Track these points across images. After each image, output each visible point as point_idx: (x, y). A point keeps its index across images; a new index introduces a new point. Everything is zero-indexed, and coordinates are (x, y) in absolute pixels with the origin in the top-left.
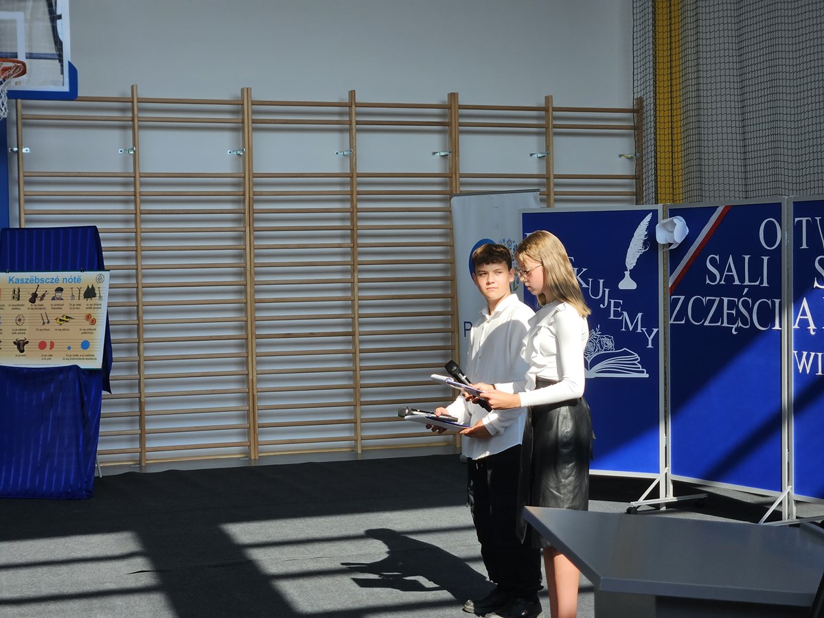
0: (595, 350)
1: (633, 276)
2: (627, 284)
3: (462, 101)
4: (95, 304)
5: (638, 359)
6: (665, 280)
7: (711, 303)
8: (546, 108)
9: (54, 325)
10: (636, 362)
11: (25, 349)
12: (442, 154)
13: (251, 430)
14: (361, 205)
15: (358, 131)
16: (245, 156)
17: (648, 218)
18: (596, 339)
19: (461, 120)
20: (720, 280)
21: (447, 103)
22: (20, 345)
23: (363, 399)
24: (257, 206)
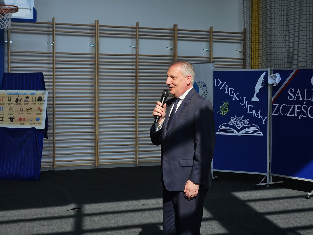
0: (241, 125)
1: (257, 96)
2: (255, 99)
3: (179, 28)
4: (42, 104)
5: (259, 128)
6: (270, 98)
7: (290, 107)
8: (210, 31)
9: (25, 111)
10: (258, 130)
11: (13, 121)
12: (170, 48)
13: (96, 154)
14: (140, 67)
15: (140, 38)
16: (96, 46)
17: (264, 74)
18: (242, 120)
19: (179, 35)
20: (294, 98)
21: (173, 28)
22: (11, 119)
23: (139, 143)
24: (100, 67)
